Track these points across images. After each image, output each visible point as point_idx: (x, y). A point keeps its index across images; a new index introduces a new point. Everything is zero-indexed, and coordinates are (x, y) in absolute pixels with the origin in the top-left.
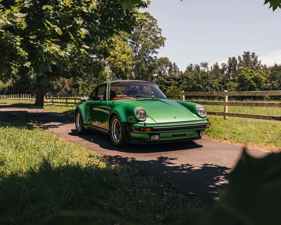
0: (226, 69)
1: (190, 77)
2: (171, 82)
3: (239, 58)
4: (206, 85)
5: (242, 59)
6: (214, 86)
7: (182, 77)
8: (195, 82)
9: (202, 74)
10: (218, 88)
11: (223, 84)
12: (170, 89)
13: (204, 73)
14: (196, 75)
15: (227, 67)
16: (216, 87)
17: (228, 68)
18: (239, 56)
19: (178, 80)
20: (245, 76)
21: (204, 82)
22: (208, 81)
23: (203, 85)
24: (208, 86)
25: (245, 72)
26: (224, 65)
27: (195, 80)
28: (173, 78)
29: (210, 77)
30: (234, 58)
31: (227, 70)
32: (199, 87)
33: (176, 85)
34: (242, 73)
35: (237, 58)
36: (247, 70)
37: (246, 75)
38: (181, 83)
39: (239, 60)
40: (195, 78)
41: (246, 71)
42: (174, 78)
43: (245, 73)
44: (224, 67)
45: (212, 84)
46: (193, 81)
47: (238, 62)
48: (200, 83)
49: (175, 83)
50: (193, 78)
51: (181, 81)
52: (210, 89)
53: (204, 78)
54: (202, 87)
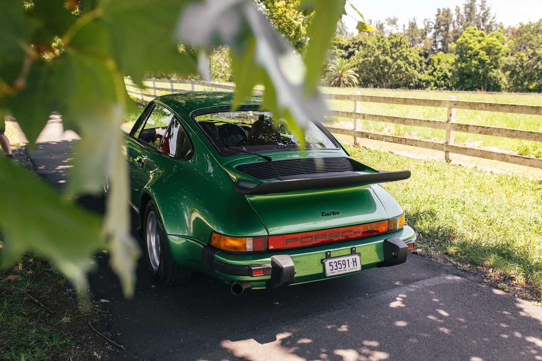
0: (431, 29)
1: (369, 43)
2: (335, 52)
3: (458, 10)
4: (398, 57)
5: (462, 12)
6: (411, 60)
7: (353, 43)
8: (378, 52)
9: (391, 38)
10: (418, 64)
11: (426, 56)
12: (335, 64)
13: (395, 36)
14: (381, 39)
15: (433, 26)
16: (414, 61)
17: (435, 28)
18: (457, 7)
19: (347, 48)
20: (470, 43)
21: (394, 53)
22: (401, 51)
23: (392, 58)
24: (401, 60)
25: (470, 35)
26: (428, 23)
27: (379, 47)
28: (338, 44)
29: (405, 44)
30: (448, 11)
31: (433, 31)
32: (386, 61)
33: (342, 57)
34: (464, 37)
35: (453, 12)
36: (474, 31)
37: (471, 41)
38: (352, 54)
39: (456, 14)
40: (379, 45)
41: (473, 33)
42: (340, 44)
43: (470, 37)
44: (428, 25)
45: (408, 57)
46: (374, 50)
47: (455, 18)
48: (387, 54)
49: (341, 52)
50: (375, 45)
51: (350, 50)
52: (404, 64)
53: (395, 45)
54: (390, 61)
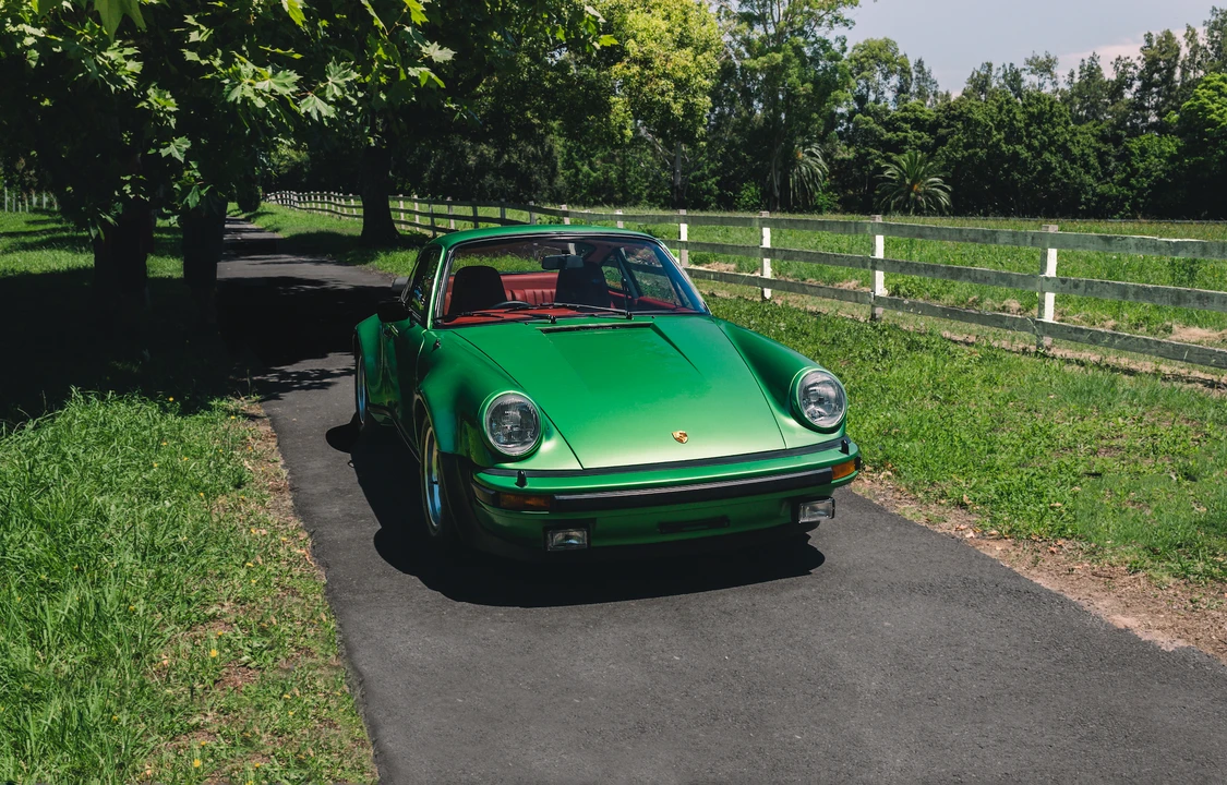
0: (1133, 79)
1: (978, 116)
2: (905, 137)
3: (1191, 36)
4: (1044, 147)
5: (1202, 39)
6: (1076, 151)
7: (947, 117)
8: (997, 136)
9: (1030, 105)
10: (1093, 160)
11: (1117, 141)
12: (897, 164)
13: (1038, 100)
14: (1006, 107)
15: (1136, 73)
16: (1083, 154)
17: (1140, 78)
18: (1189, 28)
19: (932, 128)
20: (1212, 111)
21: (1035, 137)
22: (1052, 132)
23: (1030, 147)
24: (1051, 152)
25: (1211, 92)
26: (1124, 66)
27: (999, 127)
28: (912, 120)
29: (1061, 115)
30: (1168, 36)
31: (1137, 84)
32: (1016, 154)
33: (923, 147)
34: (1198, 98)
35: (1180, 36)
36: (1222, 83)
37: (1214, 106)
38: (942, 141)
39: (1187, 45)
40: (1001, 120)
41: (1217, 88)
42: (917, 120)
43: (1210, 98)
44: (1123, 73)
45: (1069, 144)
46: (989, 133)
47: (1185, 52)
48: (1020, 141)
49: (920, 138)
50: (992, 120)
51: (942, 131)
52: (1060, 163)
53: (1036, 119)
54: (1025, 154)
